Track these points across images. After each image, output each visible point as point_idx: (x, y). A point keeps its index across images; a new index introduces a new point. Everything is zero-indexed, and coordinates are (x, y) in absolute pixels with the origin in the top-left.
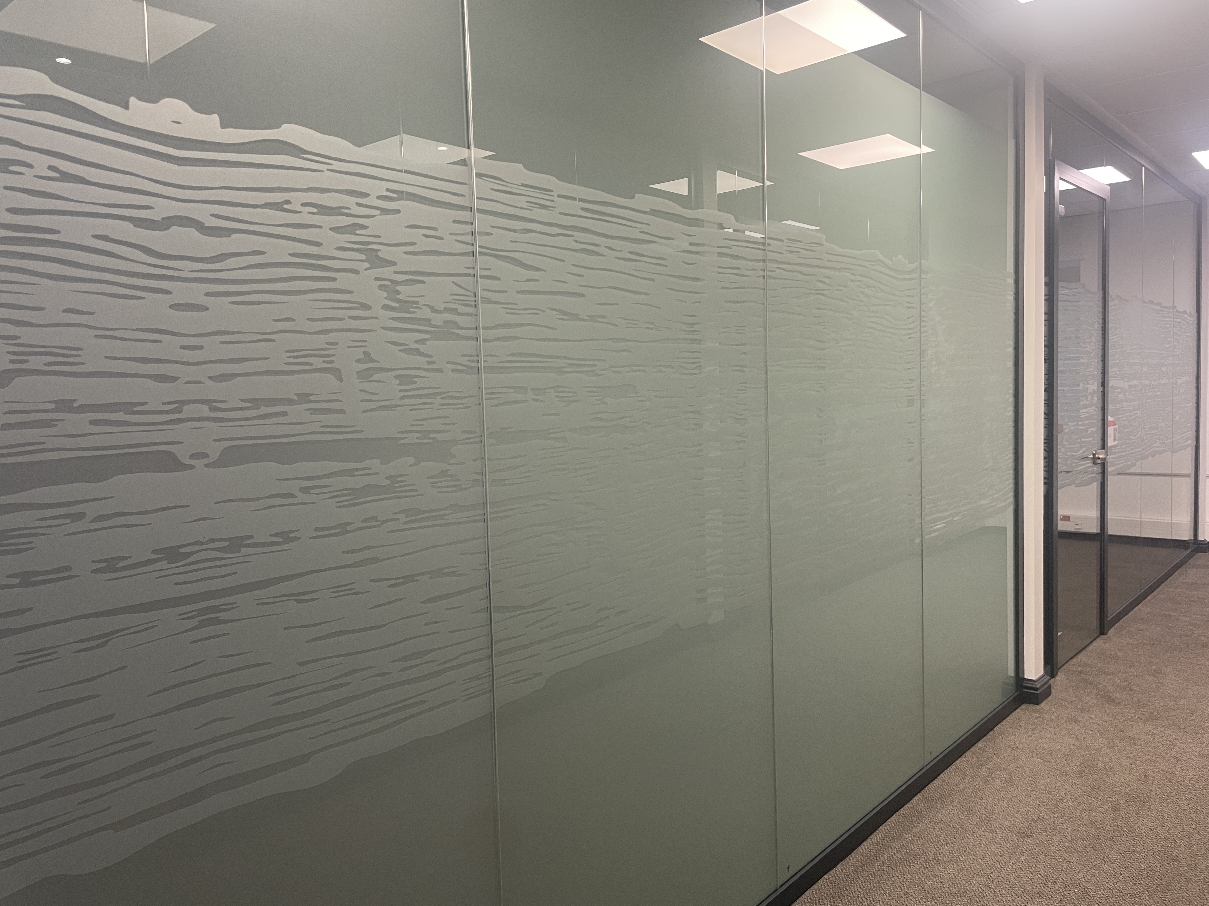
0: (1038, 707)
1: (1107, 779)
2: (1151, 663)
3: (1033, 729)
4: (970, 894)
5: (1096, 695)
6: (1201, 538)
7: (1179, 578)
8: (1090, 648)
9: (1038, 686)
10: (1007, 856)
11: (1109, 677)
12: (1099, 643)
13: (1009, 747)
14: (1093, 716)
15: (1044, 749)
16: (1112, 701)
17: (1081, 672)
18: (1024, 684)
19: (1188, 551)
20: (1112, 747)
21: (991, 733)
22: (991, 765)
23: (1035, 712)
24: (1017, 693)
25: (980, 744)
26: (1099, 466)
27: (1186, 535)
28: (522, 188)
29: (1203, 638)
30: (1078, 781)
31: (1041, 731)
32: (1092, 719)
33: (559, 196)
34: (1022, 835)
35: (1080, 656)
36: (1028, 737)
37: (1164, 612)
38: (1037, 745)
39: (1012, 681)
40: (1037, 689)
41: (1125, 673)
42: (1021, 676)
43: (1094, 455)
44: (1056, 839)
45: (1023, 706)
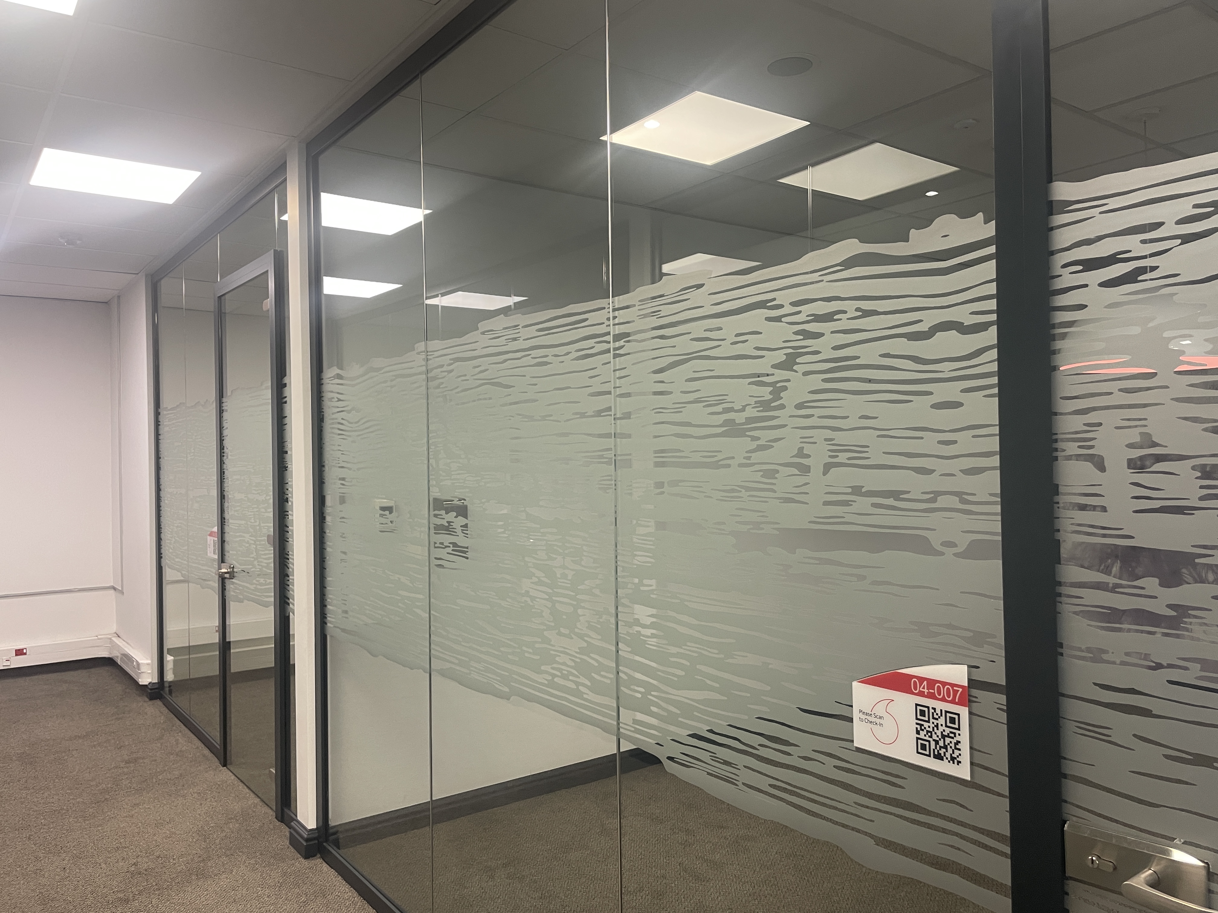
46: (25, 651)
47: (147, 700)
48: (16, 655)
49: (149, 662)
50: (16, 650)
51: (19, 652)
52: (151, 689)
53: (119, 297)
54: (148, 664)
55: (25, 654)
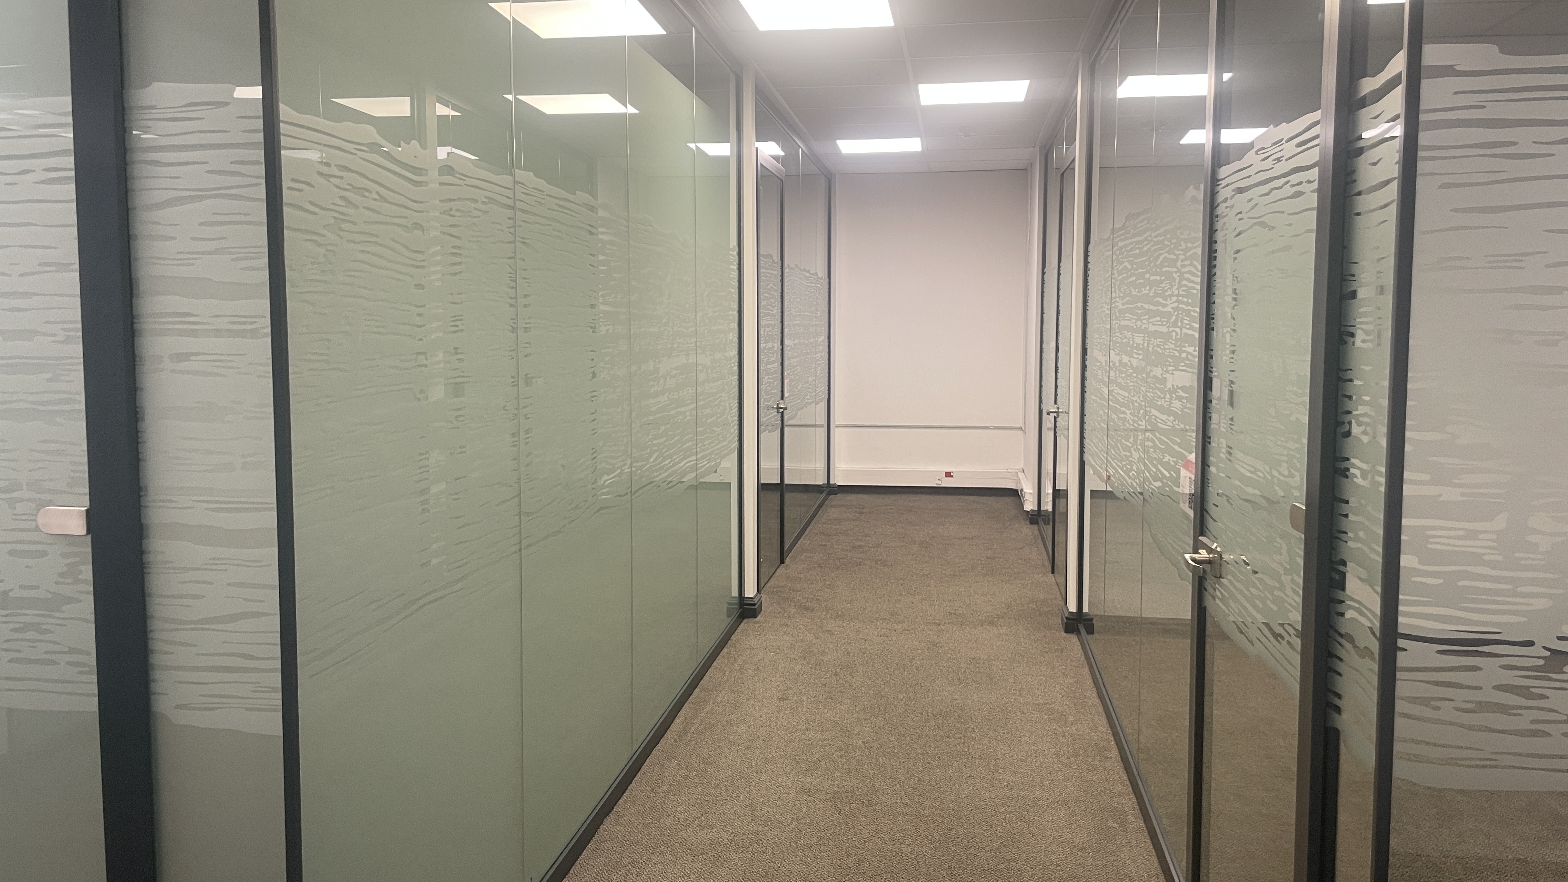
0: (756, 619)
1: (823, 658)
2: (825, 580)
3: (760, 635)
4: (761, 738)
5: (795, 606)
6: (831, 483)
7: (822, 516)
8: (777, 573)
9: (756, 602)
10: (776, 713)
11: (799, 593)
12: (782, 570)
13: (747, 648)
14: (797, 620)
15: (773, 646)
16: (806, 608)
17: (777, 592)
18: (745, 602)
19: (823, 495)
20: (818, 638)
21: (730, 641)
22: (739, 662)
23: (755, 623)
24: (741, 610)
25: (725, 650)
26: (780, 414)
27: (821, 481)
28: (532, 190)
29: (855, 559)
30: (805, 662)
31: (765, 635)
32: (798, 622)
33: (547, 195)
34: (781, 699)
35: (772, 580)
36: (758, 640)
37: (820, 543)
38: (766, 645)
39: (737, 601)
40: (754, 605)
41: (809, 589)
42: (743, 596)
43: (778, 404)
44: (804, 698)
45: (745, 620)
46: (952, 474)
47: (1028, 523)
48: (946, 476)
49: (1032, 491)
50: (946, 473)
51: (948, 475)
52: (1031, 515)
53: (1031, 164)
54: (1030, 493)
55: (952, 476)
